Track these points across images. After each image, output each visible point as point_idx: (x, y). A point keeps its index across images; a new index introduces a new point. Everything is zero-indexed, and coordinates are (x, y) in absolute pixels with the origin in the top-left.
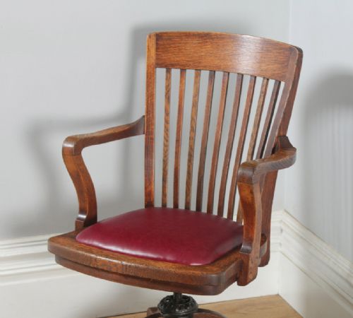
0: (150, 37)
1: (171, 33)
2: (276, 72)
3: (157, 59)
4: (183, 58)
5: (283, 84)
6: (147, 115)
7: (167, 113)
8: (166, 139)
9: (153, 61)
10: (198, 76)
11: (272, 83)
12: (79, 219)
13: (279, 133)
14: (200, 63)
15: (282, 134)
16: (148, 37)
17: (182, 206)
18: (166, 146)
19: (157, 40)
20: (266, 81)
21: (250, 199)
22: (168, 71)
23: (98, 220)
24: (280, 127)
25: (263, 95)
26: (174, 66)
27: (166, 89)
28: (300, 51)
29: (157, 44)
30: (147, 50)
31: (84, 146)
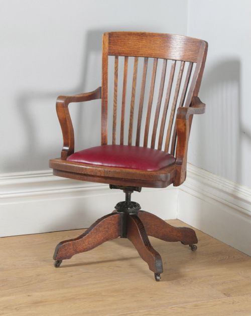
0: (105, 35)
1: (119, 32)
2: (191, 57)
3: (109, 49)
4: (127, 49)
5: (195, 65)
6: (103, 86)
7: (116, 85)
8: (115, 102)
9: (107, 50)
10: (136, 61)
11: (187, 64)
12: (64, 150)
13: (194, 95)
14: (138, 52)
16: (103, 35)
17: (126, 143)
18: (115, 106)
19: (109, 37)
20: (183, 62)
21: (183, 129)
22: (117, 58)
23: (75, 152)
24: (194, 91)
25: (181, 72)
26: (121, 54)
27: (115, 69)
28: (207, 43)
29: (109, 40)
30: (102, 43)
31: (70, 102)
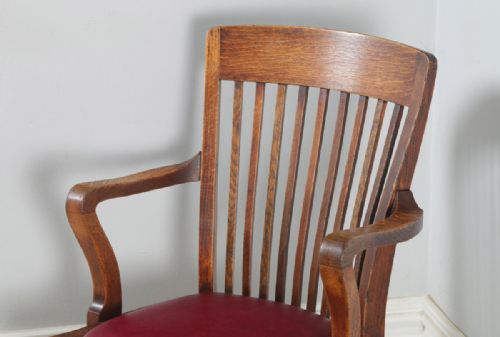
0: (211, 32)
1: (242, 27)
2: (396, 92)
3: (222, 66)
4: (261, 66)
5: (406, 110)
6: (204, 152)
7: (236, 149)
8: (233, 187)
9: (216, 69)
10: (282, 94)
11: (390, 107)
12: (92, 309)
13: (398, 185)
14: (286, 73)
15: (402, 187)
16: (207, 33)
18: (233, 199)
19: (221, 37)
20: (381, 104)
21: (339, 291)
22: (239, 86)
24: (399, 178)
25: (376, 125)
26: (246, 77)
27: (234, 113)
28: (433, 59)
29: (222, 44)
30: (206, 52)
